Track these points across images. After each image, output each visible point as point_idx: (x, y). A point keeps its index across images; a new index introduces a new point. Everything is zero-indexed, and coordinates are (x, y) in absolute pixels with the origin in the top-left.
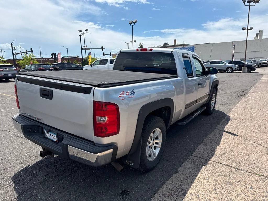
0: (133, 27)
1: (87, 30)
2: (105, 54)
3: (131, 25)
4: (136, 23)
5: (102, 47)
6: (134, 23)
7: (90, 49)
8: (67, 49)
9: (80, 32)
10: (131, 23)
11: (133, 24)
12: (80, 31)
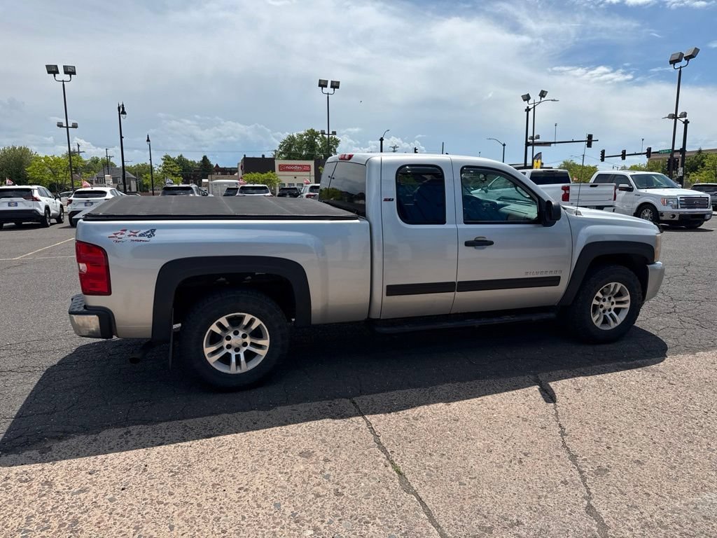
0: (680, 72)
1: (543, 94)
2: (605, 156)
3: (678, 65)
4: (694, 57)
5: (590, 137)
6: (688, 58)
7: (552, 145)
8: (504, 145)
9: (524, 100)
10: (679, 60)
11: (684, 62)
12: (527, 98)
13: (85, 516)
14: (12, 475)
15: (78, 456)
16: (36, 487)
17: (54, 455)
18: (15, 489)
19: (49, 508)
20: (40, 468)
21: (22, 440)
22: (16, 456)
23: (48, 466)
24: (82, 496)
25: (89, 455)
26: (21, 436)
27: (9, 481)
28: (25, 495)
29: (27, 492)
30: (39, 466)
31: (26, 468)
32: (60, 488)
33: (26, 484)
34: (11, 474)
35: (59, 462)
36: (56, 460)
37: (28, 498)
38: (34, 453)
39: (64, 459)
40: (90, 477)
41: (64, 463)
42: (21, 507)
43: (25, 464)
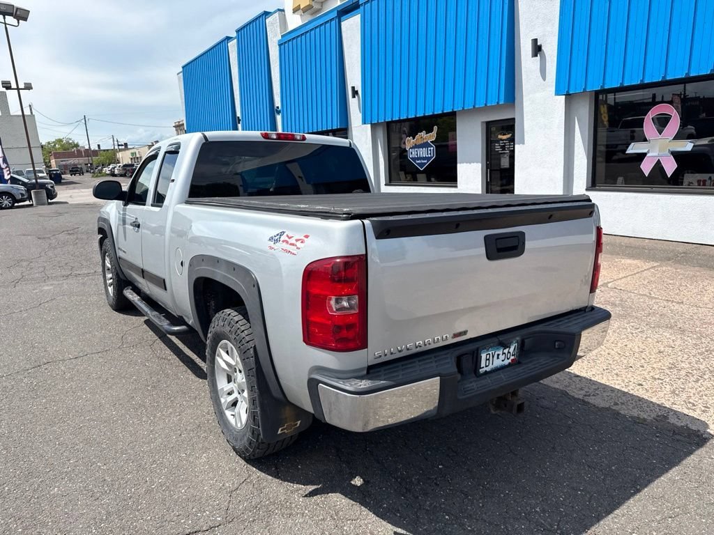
13: (664, 368)
14: (698, 411)
15: (640, 399)
16: (684, 396)
17: (658, 410)
18: (700, 401)
19: (682, 380)
20: (674, 406)
21: (678, 437)
22: (690, 425)
23: (668, 405)
24: (657, 377)
25: (632, 395)
26: (678, 440)
27: (703, 408)
28: (694, 394)
29: (692, 395)
30: (675, 407)
31: (686, 411)
32: (668, 387)
33: (690, 400)
34: (700, 413)
35: (658, 403)
36: (658, 405)
37: (694, 391)
38: (673, 420)
39: (652, 402)
40: (644, 383)
41: (654, 400)
42: (700, 389)
43: (685, 415)
